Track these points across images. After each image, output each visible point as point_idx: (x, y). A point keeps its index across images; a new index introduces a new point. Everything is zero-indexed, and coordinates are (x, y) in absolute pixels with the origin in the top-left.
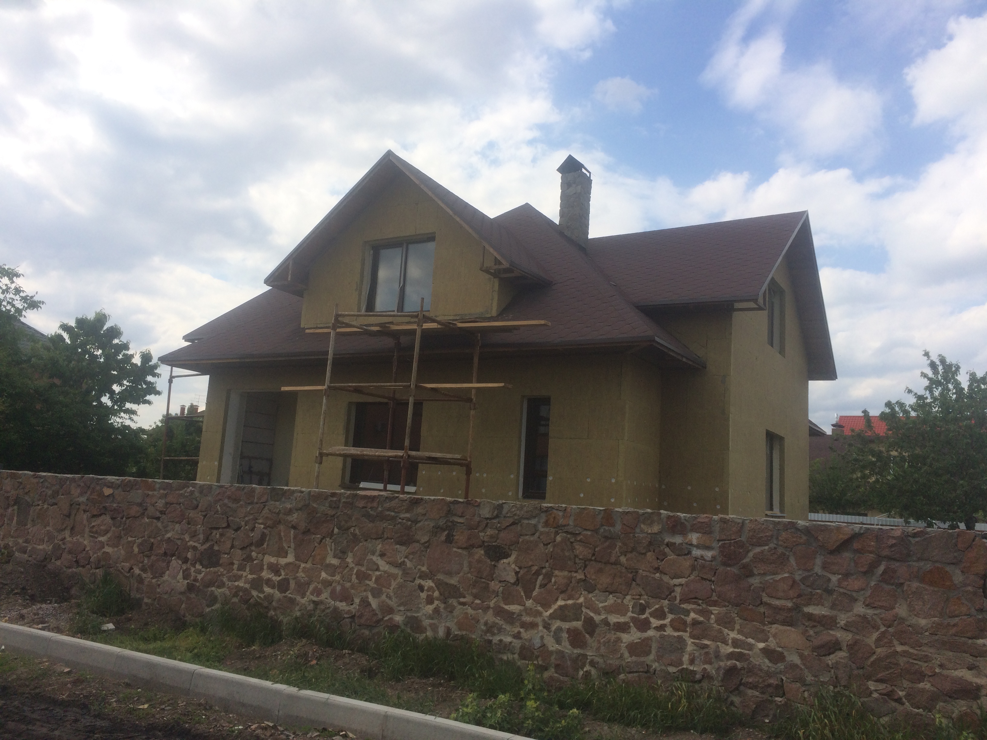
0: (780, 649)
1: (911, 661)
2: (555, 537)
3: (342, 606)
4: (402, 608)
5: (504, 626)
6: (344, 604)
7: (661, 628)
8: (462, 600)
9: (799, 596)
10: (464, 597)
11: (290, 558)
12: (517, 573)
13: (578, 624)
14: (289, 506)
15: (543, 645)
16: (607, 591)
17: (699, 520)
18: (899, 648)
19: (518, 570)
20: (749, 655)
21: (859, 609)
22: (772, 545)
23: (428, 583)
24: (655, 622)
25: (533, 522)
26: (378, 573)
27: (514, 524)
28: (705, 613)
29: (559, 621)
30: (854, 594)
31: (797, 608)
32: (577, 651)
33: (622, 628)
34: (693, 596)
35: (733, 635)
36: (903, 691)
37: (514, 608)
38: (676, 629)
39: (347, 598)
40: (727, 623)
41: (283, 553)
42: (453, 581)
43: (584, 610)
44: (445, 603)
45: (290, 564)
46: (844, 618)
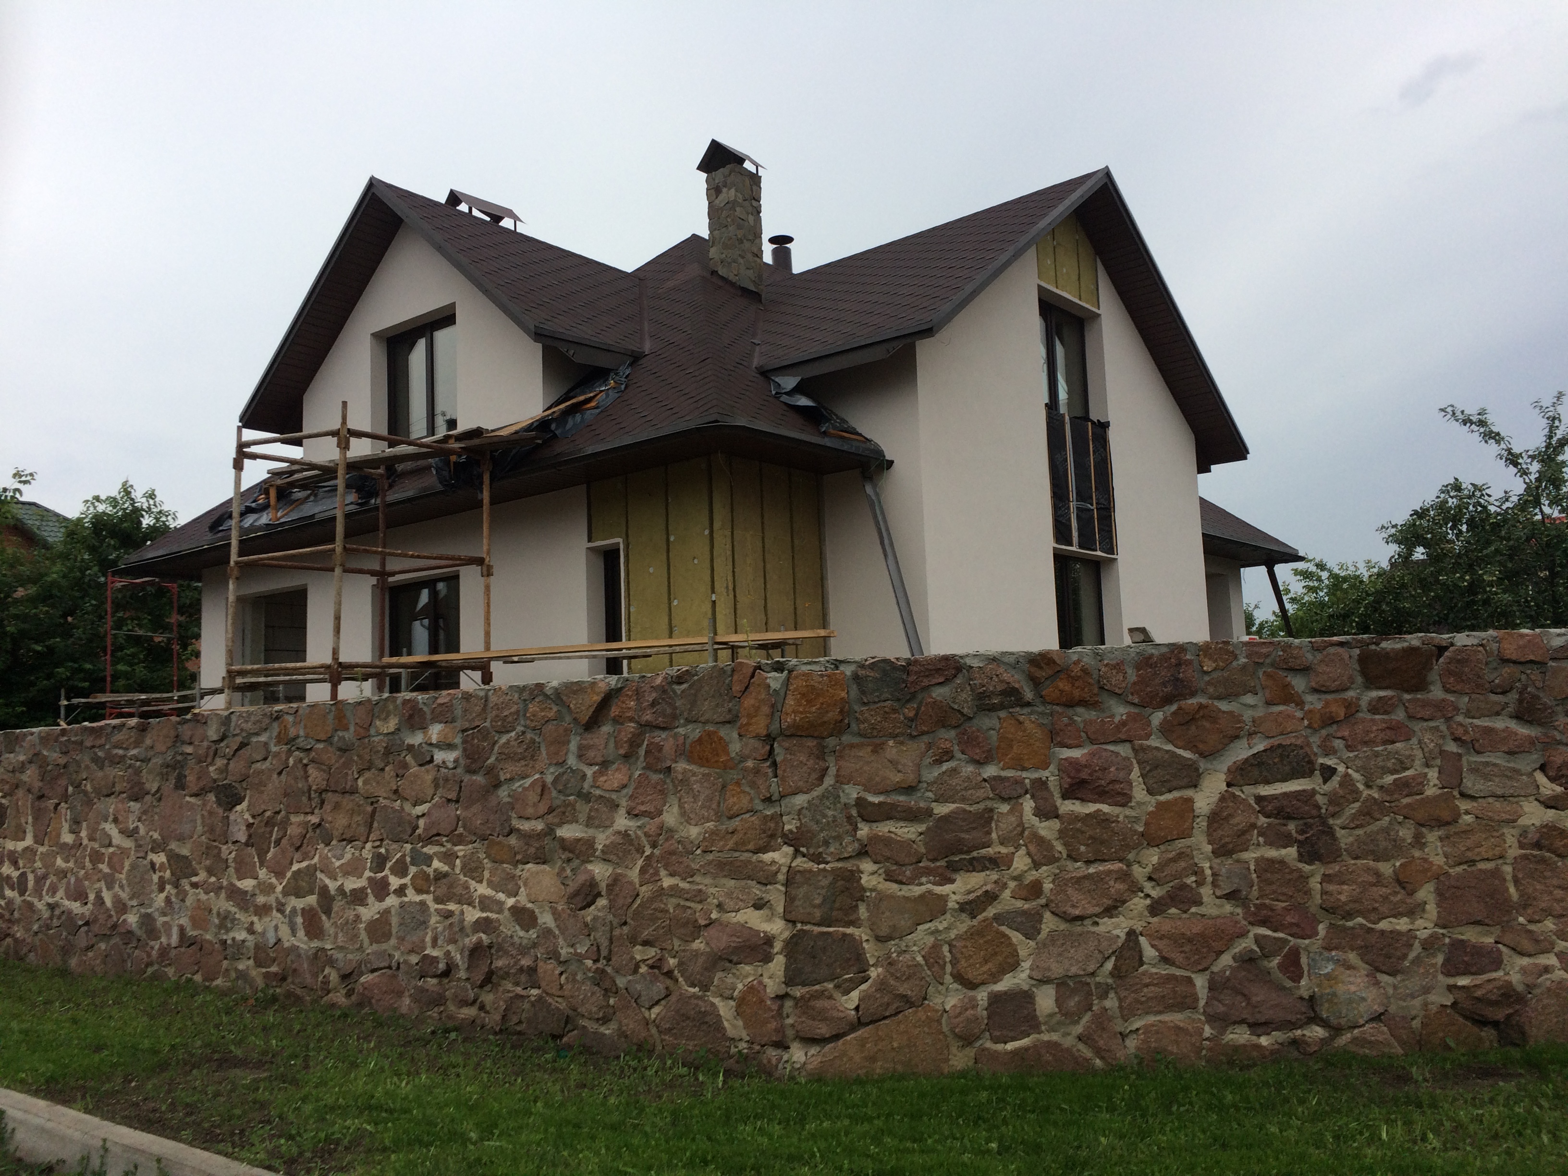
0: (529, 905)
1: (682, 903)
2: (287, 759)
3: (75, 907)
4: (134, 903)
5: (237, 916)
6: (78, 904)
7: (401, 891)
8: (194, 879)
9: (551, 810)
10: (197, 875)
11: (29, 841)
12: (249, 826)
13: (312, 900)
14: (22, 758)
15: (279, 941)
16: (344, 840)
17: (440, 701)
18: (667, 882)
19: (251, 821)
20: (498, 920)
21: (622, 822)
22: (520, 729)
23: (160, 858)
24: (395, 882)
25: (263, 738)
26: (111, 850)
27: (243, 745)
28: (449, 857)
29: (293, 898)
30: (614, 796)
31: (550, 831)
32: (315, 944)
33: (358, 897)
34: (435, 832)
35: (483, 890)
36: (674, 957)
37: (247, 884)
38: (419, 891)
39: (80, 896)
40: (473, 870)
41: (19, 835)
42: (185, 852)
43: (319, 875)
44: (177, 887)
45: (26, 849)
46: (602, 839)
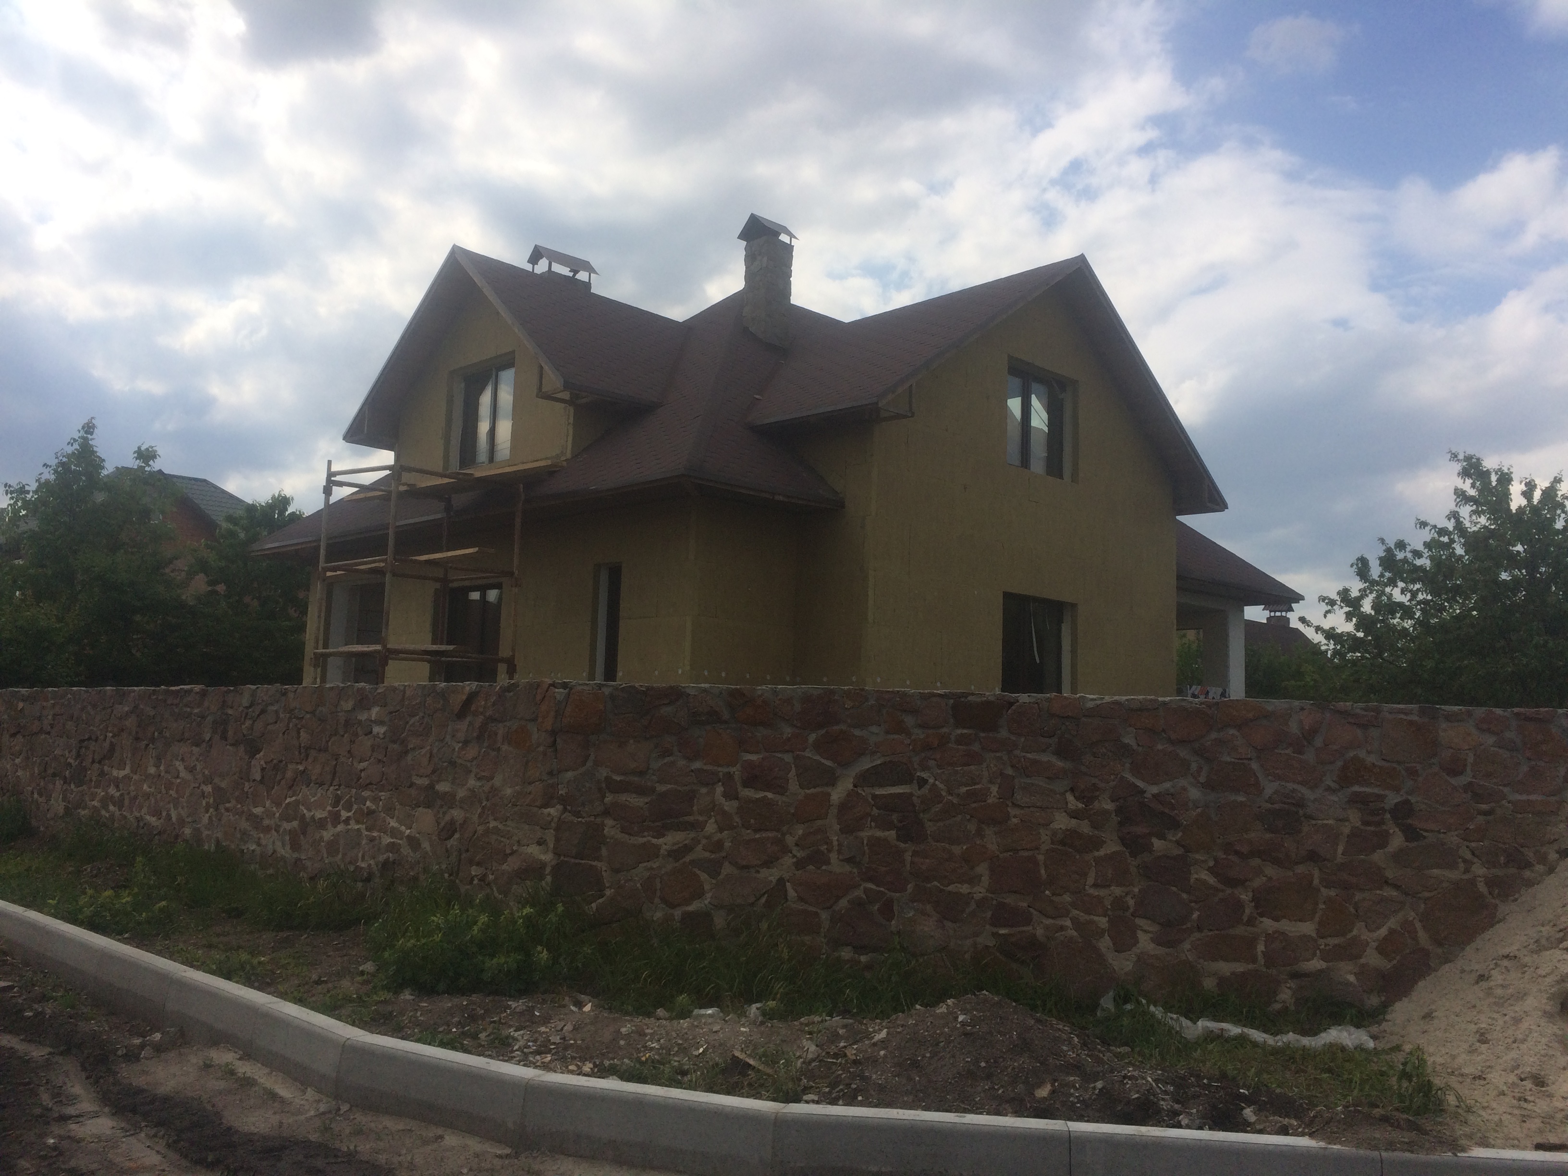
0: (418, 835)
1: (499, 838)
2: (288, 724)
3: (152, 820)
4: (190, 820)
5: (251, 833)
6: (154, 819)
7: (347, 821)
8: (227, 805)
9: (434, 772)
10: (229, 802)
11: (127, 771)
12: (263, 769)
13: (295, 824)
14: (126, 709)
15: (275, 852)
16: (317, 784)
17: (379, 691)
18: (492, 824)
19: (264, 766)
20: (400, 844)
21: (472, 782)
22: (421, 714)
23: (208, 789)
24: (344, 814)
25: (274, 708)
26: (178, 781)
27: (263, 712)
28: (376, 800)
29: (285, 822)
30: (469, 764)
31: (431, 787)
32: (295, 855)
33: (321, 824)
34: (368, 782)
35: (393, 823)
36: (493, 874)
37: (258, 811)
38: (358, 822)
39: (157, 813)
40: (390, 810)
41: (121, 766)
42: (223, 785)
43: (301, 807)
44: (216, 810)
45: (125, 777)
46: (461, 793)
